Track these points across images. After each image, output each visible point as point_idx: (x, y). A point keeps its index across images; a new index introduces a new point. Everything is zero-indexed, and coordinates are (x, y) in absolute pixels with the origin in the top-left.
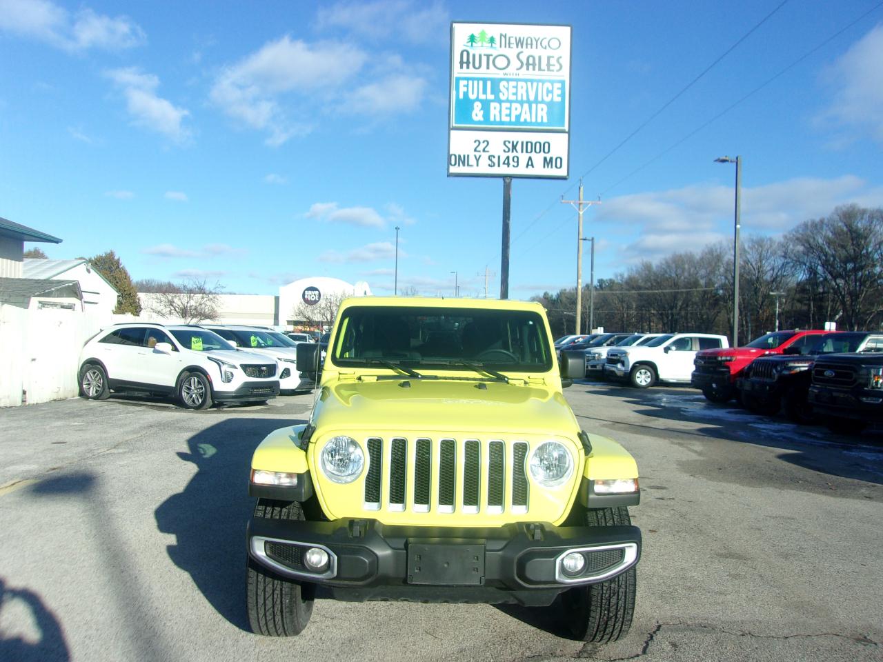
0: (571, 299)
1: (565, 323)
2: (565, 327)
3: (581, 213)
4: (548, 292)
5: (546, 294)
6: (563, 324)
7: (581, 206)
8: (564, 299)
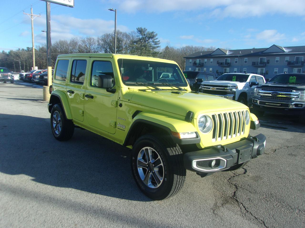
0: (16, 54)
1: (14, 64)
2: (14, 66)
3: (32, 19)
4: (4, 51)
5: (3, 51)
6: (13, 64)
7: (32, 17)
8: (12, 54)
